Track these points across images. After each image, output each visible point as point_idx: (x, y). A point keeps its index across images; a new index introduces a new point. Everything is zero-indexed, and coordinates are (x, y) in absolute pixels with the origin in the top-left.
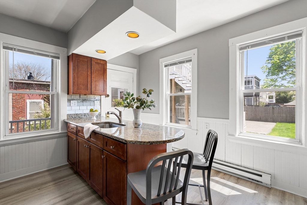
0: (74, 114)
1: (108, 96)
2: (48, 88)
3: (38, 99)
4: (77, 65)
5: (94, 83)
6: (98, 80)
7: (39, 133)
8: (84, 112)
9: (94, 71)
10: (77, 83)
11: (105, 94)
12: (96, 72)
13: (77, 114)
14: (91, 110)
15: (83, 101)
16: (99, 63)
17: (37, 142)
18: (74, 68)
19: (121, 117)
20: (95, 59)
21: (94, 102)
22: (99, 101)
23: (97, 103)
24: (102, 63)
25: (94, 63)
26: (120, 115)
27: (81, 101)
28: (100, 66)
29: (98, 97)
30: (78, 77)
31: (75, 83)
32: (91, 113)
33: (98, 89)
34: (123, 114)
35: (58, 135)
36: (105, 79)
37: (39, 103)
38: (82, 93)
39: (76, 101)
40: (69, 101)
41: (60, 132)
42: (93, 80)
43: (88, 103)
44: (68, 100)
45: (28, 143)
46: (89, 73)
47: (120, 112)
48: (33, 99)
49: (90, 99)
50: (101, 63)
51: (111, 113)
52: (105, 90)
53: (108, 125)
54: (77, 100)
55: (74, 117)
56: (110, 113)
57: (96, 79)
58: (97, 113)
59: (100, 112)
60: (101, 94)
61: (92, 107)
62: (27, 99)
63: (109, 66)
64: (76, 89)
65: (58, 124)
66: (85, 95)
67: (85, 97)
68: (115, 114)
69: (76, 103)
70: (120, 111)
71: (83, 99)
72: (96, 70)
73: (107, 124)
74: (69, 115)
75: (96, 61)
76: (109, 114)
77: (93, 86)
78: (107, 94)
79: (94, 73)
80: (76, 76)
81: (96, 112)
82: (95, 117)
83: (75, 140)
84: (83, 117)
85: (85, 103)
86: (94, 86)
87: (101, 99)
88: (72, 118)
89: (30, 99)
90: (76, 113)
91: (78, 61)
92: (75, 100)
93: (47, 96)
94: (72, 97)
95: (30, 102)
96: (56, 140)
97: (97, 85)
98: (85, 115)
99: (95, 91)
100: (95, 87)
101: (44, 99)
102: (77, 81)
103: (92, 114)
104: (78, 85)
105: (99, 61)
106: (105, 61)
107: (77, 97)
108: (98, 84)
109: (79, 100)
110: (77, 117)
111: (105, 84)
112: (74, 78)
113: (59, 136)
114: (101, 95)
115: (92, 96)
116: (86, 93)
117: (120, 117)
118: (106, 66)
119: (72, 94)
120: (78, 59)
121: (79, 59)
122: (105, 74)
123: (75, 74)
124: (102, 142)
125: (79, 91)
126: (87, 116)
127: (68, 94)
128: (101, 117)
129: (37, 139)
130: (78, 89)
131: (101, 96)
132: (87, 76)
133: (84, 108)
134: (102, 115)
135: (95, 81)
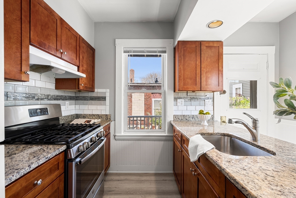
0: (181, 115)
1: (224, 92)
4: (184, 55)
5: (205, 74)
6: (210, 70)
7: (148, 133)
8: (192, 114)
9: (204, 59)
10: (183, 77)
11: (220, 90)
12: (207, 60)
13: (184, 116)
14: (201, 112)
15: (191, 99)
16: (212, 47)
17: (147, 142)
18: (180, 59)
19: (256, 129)
20: (205, 42)
21: (205, 100)
22: (211, 100)
23: (209, 102)
24: (215, 45)
25: (205, 48)
26: (255, 127)
27: (188, 100)
28: (213, 50)
29: (209, 95)
30: (184, 70)
31: (181, 77)
32: (201, 115)
33: (210, 83)
34: (260, 125)
35: (164, 138)
36: (220, 68)
37: (160, 101)
38: (189, 90)
39: (183, 100)
40: (176, 99)
41: (166, 134)
42: (203, 71)
43: (197, 102)
44: (174, 98)
45: (140, 141)
46: (197, 63)
47: (255, 122)
49: (200, 97)
50: (214, 47)
51: (236, 122)
52: (220, 83)
53: (228, 139)
54: (184, 98)
55: (180, 118)
56: (234, 120)
57: (208, 70)
58: (209, 117)
59: (213, 114)
60: (214, 90)
61: (202, 108)
62: (153, 98)
63: (226, 50)
64: (182, 84)
65: (165, 125)
66: (193, 91)
67: (194, 94)
68: (243, 124)
69: (183, 102)
70: (255, 118)
71: (191, 97)
72: (207, 57)
73: (226, 137)
74: (175, 116)
75: (207, 45)
76: (231, 123)
77: (203, 79)
78: (224, 90)
79: (205, 61)
80: (182, 69)
81: (208, 115)
82: (206, 122)
83: (179, 151)
84: (191, 119)
85: (193, 102)
86: (205, 78)
87: (214, 97)
88: (179, 120)
90: (183, 114)
91: (184, 50)
92: (181, 98)
94: (179, 95)
96: (162, 142)
97: (209, 77)
98: (193, 117)
99: (206, 85)
100: (206, 80)
102: (184, 74)
103: (202, 117)
104: (184, 79)
105: (211, 44)
106: (220, 41)
107: (184, 94)
108: (210, 75)
109: (187, 98)
110: (184, 119)
111: (220, 75)
112: (180, 72)
113: (166, 139)
114: (213, 92)
115: (202, 93)
116: (195, 89)
117: (254, 131)
118: (221, 49)
119: (178, 91)
120: (184, 47)
121: (186, 47)
122: (220, 61)
123: (181, 66)
124: (224, 189)
125: (185, 87)
126: (196, 118)
127: (174, 91)
128: (214, 121)
129: (146, 139)
130: (184, 84)
131: (215, 93)
132: (195, 67)
133: (192, 108)
134: (215, 119)
135: (206, 73)
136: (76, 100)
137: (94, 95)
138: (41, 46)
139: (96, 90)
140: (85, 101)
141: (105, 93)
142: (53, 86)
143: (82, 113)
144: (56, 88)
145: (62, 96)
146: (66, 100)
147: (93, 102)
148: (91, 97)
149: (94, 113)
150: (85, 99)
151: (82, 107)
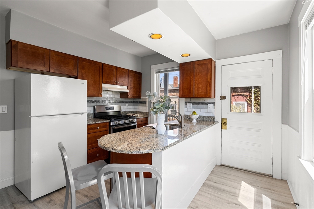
1: (223, 98)
2: (251, 90)
3: (242, 101)
4: (183, 73)
6: (201, 82)
9: (196, 74)
10: (182, 88)
11: (208, 96)
12: (199, 74)
15: (197, 103)
16: (202, 64)
18: (180, 76)
20: (197, 62)
21: (208, 104)
22: (213, 104)
24: (205, 63)
25: (197, 66)
27: (195, 104)
28: (203, 67)
30: (183, 83)
33: (201, 92)
36: (208, 80)
37: (243, 104)
38: (191, 96)
42: (196, 83)
44: (185, 102)
46: (192, 77)
48: (238, 101)
52: (208, 91)
54: (192, 102)
57: (199, 82)
59: (214, 116)
62: (234, 101)
64: (181, 93)
69: (191, 105)
72: (199, 72)
75: (199, 63)
79: (197, 76)
80: (181, 82)
82: (194, 120)
86: (197, 88)
87: (215, 102)
89: (236, 101)
91: (183, 69)
92: (190, 103)
93: (250, 98)
95: (235, 104)
97: (200, 87)
99: (198, 93)
100: (198, 90)
101: (247, 101)
102: (183, 86)
104: (183, 90)
105: (202, 62)
106: (209, 59)
107: (189, 100)
109: (194, 102)
111: (208, 85)
118: (210, 65)
120: (183, 67)
122: (209, 74)
130: (183, 93)
132: (190, 81)
135: (198, 84)
136: (133, 103)
137: (141, 100)
138: (107, 83)
139: (142, 97)
140: (137, 104)
141: (146, 99)
142: (119, 97)
143: (136, 111)
144: (120, 97)
145: (124, 101)
146: (127, 103)
147: (141, 104)
148: (139, 101)
149: (141, 111)
150: (137, 102)
151: (136, 107)
